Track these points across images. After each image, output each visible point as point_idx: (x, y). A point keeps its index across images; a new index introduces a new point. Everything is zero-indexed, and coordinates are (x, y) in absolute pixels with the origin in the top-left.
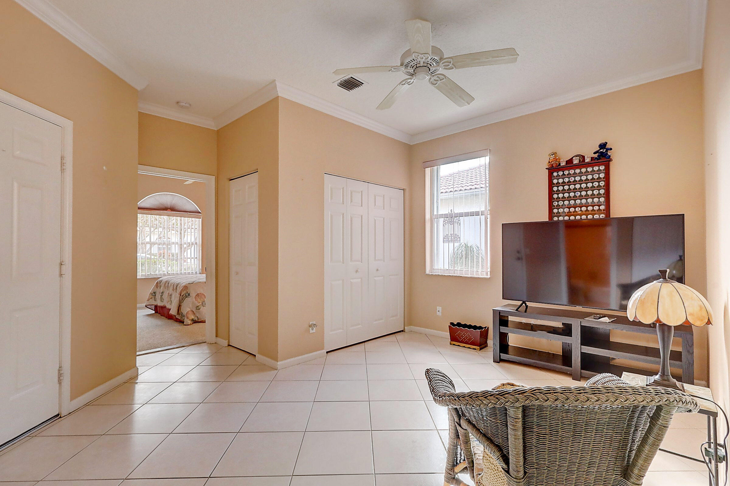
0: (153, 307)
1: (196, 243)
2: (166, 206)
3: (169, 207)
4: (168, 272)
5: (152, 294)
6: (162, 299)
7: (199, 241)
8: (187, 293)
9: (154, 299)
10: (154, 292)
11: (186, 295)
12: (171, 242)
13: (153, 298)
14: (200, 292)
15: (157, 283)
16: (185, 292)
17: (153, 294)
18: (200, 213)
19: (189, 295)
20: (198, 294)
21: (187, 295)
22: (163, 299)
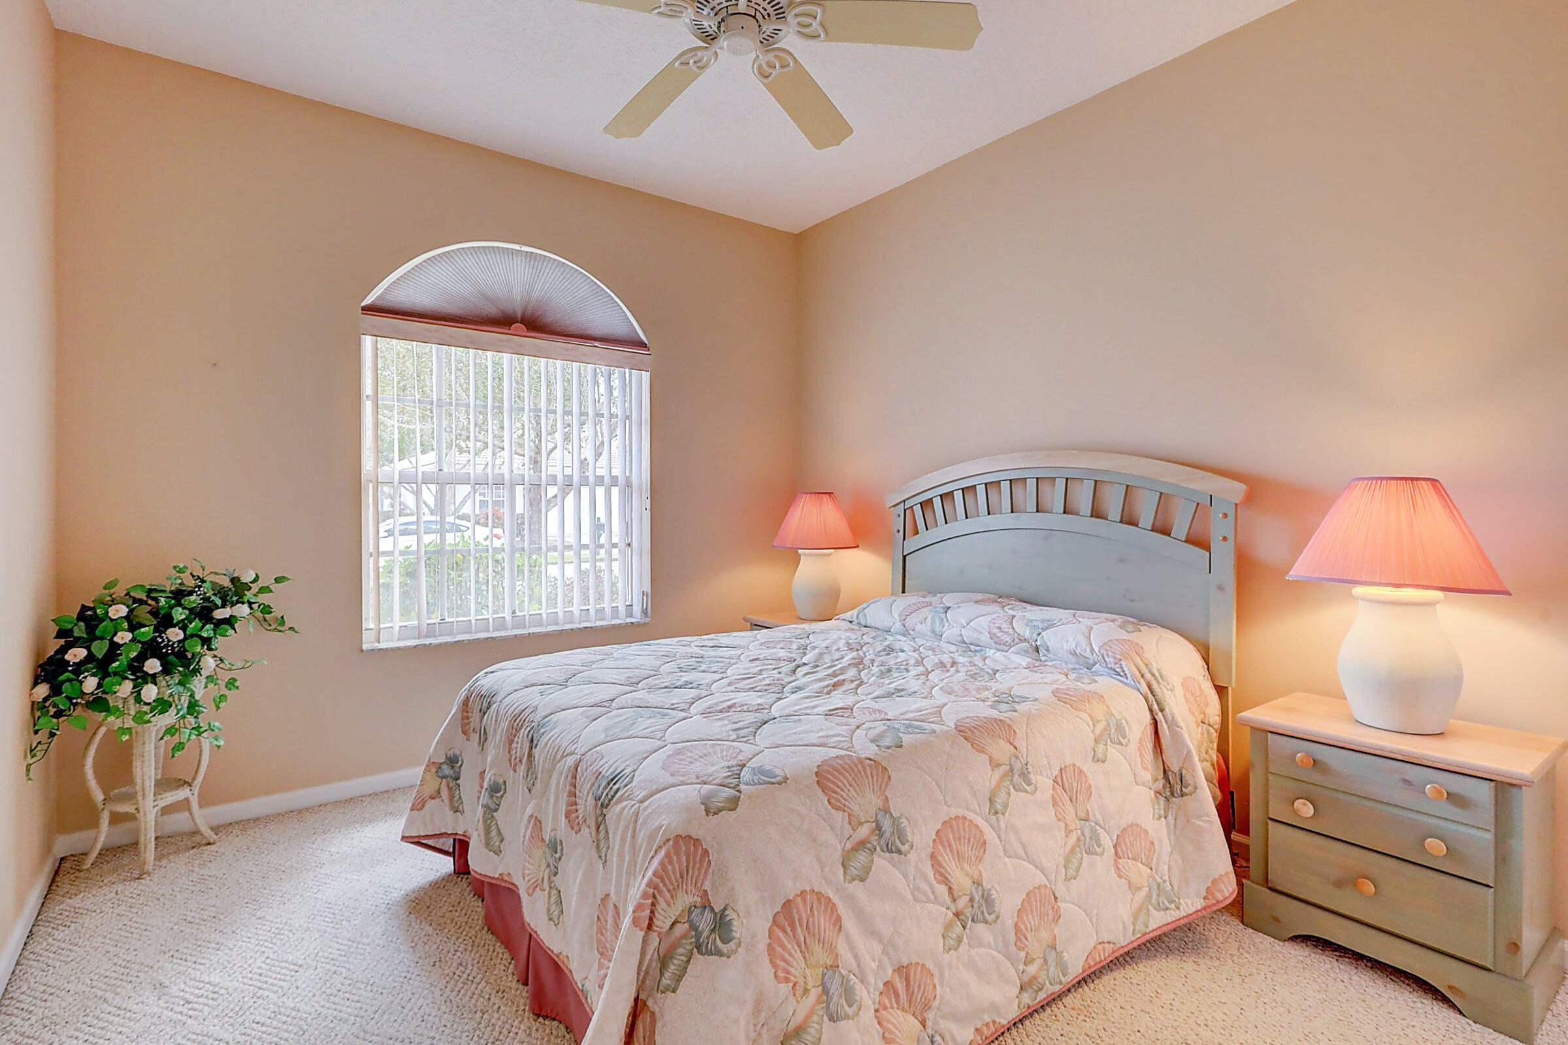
0: (448, 844)
1: (629, 485)
2: (506, 306)
3: (519, 316)
4: (514, 612)
5: (439, 766)
6: (494, 833)
7: (641, 472)
8: (706, 906)
9: (451, 797)
10: (450, 753)
11: (693, 927)
12: (543, 475)
13: (445, 794)
14: (800, 886)
15: (466, 703)
16: (686, 899)
17: (446, 770)
18: (642, 345)
19: (722, 925)
20: (788, 905)
21: (705, 922)
22: (499, 833)
